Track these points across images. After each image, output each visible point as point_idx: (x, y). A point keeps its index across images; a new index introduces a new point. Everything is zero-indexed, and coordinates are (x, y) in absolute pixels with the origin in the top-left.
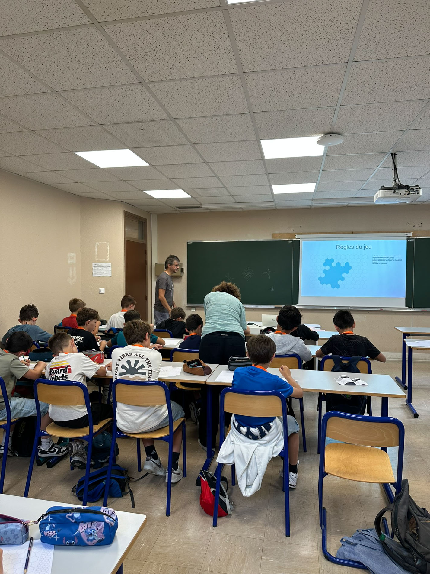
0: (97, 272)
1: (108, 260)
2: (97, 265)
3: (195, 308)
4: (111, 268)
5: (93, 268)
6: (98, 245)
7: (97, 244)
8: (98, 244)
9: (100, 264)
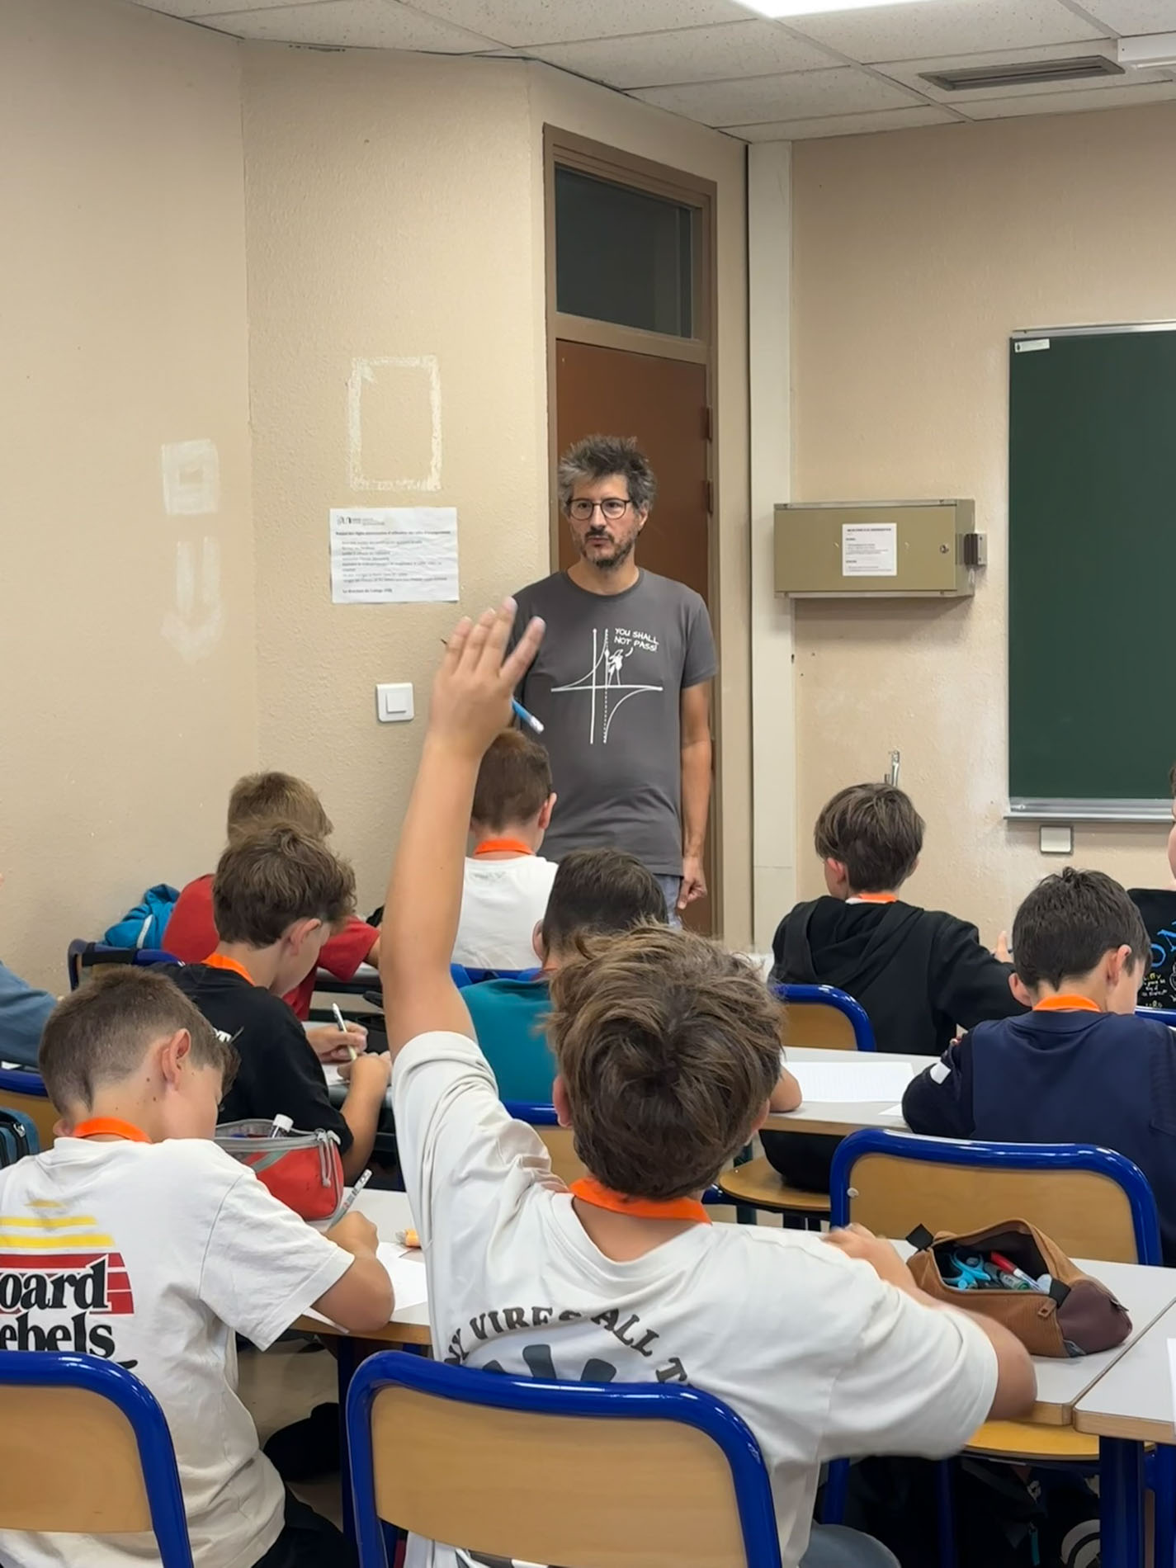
0: (360, 571)
1: (432, 483)
2: (358, 520)
3: (1067, 832)
4: (455, 542)
5: (336, 543)
6: (364, 380)
7: (361, 371)
8: (367, 370)
9: (378, 514)
